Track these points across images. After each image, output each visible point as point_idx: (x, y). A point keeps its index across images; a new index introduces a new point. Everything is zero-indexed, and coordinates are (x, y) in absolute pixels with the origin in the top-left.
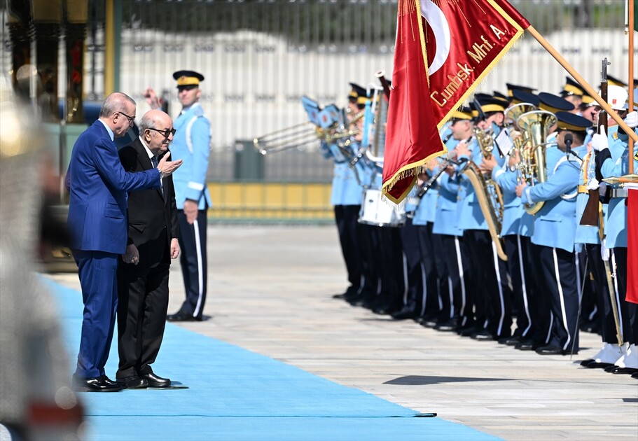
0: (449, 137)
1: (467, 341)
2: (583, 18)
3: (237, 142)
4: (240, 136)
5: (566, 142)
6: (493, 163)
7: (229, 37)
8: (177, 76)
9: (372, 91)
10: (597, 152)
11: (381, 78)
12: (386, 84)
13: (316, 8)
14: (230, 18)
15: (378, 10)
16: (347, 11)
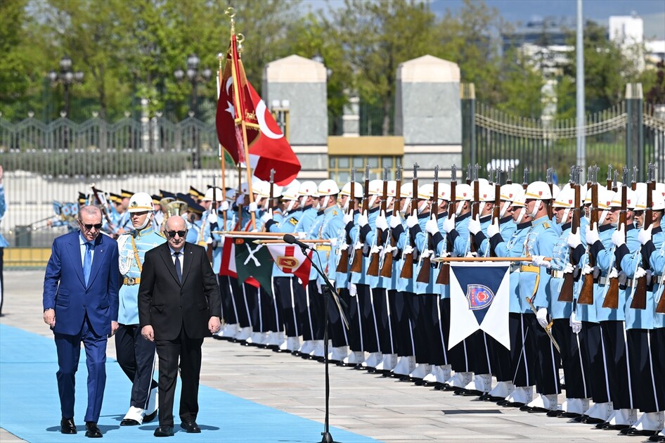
3: (16, 227)
4: (18, 224)
5: (191, 218)
7: (12, 174)
9: (89, 196)
10: (211, 224)
11: (93, 188)
12: (95, 191)
13: (57, 158)
14: (12, 164)
15: (90, 159)
16: (73, 160)
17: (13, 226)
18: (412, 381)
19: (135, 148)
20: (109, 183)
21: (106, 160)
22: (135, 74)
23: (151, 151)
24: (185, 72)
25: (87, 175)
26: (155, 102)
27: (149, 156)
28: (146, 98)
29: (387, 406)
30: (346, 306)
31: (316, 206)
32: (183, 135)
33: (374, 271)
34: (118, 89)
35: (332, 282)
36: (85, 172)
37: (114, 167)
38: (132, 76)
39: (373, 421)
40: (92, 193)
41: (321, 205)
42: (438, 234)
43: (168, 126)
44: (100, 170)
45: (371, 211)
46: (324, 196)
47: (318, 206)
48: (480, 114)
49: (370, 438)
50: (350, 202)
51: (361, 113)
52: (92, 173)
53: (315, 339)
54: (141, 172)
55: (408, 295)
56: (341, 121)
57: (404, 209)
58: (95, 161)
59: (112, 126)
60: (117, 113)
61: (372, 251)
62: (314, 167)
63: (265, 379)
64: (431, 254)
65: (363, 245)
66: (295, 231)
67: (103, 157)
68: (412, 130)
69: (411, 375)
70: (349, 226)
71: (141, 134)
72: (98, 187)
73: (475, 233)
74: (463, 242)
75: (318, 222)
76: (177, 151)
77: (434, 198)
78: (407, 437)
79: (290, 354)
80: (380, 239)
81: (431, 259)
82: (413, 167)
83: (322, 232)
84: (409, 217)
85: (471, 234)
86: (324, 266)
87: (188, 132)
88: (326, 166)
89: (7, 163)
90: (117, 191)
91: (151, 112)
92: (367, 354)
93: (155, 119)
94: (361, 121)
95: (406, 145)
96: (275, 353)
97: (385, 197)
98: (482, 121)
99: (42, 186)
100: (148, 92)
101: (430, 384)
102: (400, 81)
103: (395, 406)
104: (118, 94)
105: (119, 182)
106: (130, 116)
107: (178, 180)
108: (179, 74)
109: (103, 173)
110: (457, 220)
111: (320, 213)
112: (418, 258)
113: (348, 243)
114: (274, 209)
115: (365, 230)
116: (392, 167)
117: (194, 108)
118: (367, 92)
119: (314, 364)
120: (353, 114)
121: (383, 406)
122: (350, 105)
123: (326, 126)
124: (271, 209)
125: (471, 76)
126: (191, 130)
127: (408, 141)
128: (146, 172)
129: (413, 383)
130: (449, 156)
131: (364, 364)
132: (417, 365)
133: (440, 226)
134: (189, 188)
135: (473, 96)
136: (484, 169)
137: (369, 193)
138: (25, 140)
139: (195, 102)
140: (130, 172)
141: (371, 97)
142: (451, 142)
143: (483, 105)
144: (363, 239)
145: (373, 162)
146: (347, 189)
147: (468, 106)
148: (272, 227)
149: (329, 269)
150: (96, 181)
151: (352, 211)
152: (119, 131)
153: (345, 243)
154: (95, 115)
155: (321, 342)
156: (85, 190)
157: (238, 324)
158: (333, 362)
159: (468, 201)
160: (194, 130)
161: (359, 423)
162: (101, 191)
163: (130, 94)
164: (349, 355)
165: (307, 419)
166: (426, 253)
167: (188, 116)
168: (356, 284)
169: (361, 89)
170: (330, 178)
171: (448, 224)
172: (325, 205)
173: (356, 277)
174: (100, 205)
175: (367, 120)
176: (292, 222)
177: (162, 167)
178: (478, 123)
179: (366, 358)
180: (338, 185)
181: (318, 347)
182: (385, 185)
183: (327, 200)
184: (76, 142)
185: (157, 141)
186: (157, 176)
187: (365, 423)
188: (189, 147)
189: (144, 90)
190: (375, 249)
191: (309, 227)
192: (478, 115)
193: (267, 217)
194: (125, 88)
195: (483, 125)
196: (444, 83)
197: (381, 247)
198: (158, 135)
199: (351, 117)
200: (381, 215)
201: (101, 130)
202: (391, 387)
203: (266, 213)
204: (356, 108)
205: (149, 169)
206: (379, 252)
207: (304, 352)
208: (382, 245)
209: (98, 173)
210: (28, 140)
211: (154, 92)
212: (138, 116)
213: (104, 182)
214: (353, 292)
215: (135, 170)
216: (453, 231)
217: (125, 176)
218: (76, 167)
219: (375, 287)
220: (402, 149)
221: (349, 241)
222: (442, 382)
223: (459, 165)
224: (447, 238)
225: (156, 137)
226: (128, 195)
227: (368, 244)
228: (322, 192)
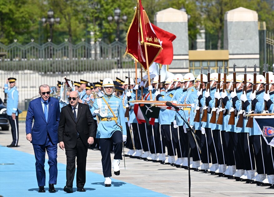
0: (85, 94)
3: (25, 100)
4: (26, 98)
5: (117, 94)
7: (23, 72)
8: (9, 79)
9: (63, 83)
10: (128, 97)
11: (65, 78)
12: (67, 80)
13: (46, 63)
14: (23, 66)
15: (63, 64)
16: (55, 64)
17: (23, 99)
18: (235, 179)
19: (87, 57)
20: (74, 76)
21: (72, 64)
22: (87, 19)
23: (96, 59)
24: (113, 17)
25: (62, 72)
26: (98, 33)
27: (95, 62)
28: (93, 32)
29: (221, 192)
30: (199, 139)
31: (182, 87)
32: (112, 50)
33: (213, 121)
34: (78, 27)
35: (192, 127)
36: (61, 70)
37: (76, 68)
38: (85, 20)
40: (64, 81)
41: (185, 86)
42: (247, 101)
43: (105, 46)
44: (69, 69)
45: (212, 89)
46: (187, 82)
47: (184, 87)
48: (269, 38)
50: (200, 85)
51: (206, 38)
52: (65, 71)
53: (183, 157)
54: (90, 70)
55: (232, 133)
56: (196, 42)
57: (229, 88)
58: (66, 65)
59: (75, 46)
60: (78, 39)
61: (212, 110)
62: (182, 67)
63: (157, 178)
64: (244, 112)
65: (207, 107)
66: (172, 100)
67: (71, 63)
68: (233, 47)
69: (234, 176)
70: (200, 97)
71: (90, 50)
72: (68, 78)
73: (267, 100)
74: (260, 105)
75: (183, 95)
76: (109, 59)
77: (245, 82)
79: (170, 165)
80: (217, 104)
81: (244, 115)
82: (233, 66)
83: (186, 100)
84: (232, 92)
85: (265, 101)
86: (187, 118)
87: (115, 49)
88: (188, 66)
89: (20, 66)
90: (78, 80)
91: (96, 39)
92: (211, 164)
93: (98, 43)
94: (206, 42)
95: (230, 54)
97: (219, 81)
98: (270, 42)
99: (39, 78)
100: (94, 28)
101: (244, 180)
102: (226, 21)
103: (225, 192)
104: (78, 29)
105: (79, 76)
106: (85, 41)
107: (110, 74)
108: (110, 18)
109: (71, 71)
110: (257, 94)
111: (185, 90)
112: (237, 114)
113: (199, 107)
114: (161, 89)
115: (208, 99)
116: (223, 66)
117: (118, 36)
118: (209, 27)
119: (183, 170)
120: (202, 39)
121: (219, 192)
122: (200, 34)
123: (187, 45)
124: (159, 89)
125: (264, 18)
126: (117, 48)
127: (231, 53)
128: (93, 70)
129: (235, 180)
130: (253, 60)
131: (209, 170)
132: (237, 170)
133: (248, 97)
134: (116, 78)
135: (265, 29)
136: (271, 67)
137: (210, 80)
138: (29, 54)
139: (118, 33)
140: (85, 70)
141: (211, 30)
142: (253, 53)
143: (270, 33)
144: (207, 104)
145: (212, 64)
146: (199, 78)
147: (262, 34)
148: (160, 98)
149: (190, 120)
150: (67, 75)
151: (201, 89)
152: (79, 48)
153: (198, 107)
154: (66, 40)
155: (186, 159)
156: (61, 80)
157: (142, 150)
158: (192, 169)
159: (263, 84)
160: (118, 48)
162: (69, 80)
163: (84, 29)
164: (201, 165)
166: (241, 112)
167: (115, 40)
169: (205, 25)
170: (190, 72)
171: (253, 96)
172: (187, 86)
173: (204, 124)
174: (69, 88)
175: (209, 42)
176: (171, 96)
177: (102, 67)
178: (268, 43)
179: (210, 167)
180: (194, 76)
181: (185, 161)
182: (219, 75)
183: (188, 83)
184: (56, 55)
185: (99, 54)
186: (99, 72)
188: (115, 57)
189: (92, 27)
190: (214, 109)
191: (179, 98)
192: (268, 38)
193: (157, 93)
194: (82, 26)
195: (270, 44)
196: (250, 22)
197: (217, 108)
198: (99, 51)
199: (201, 40)
200: (217, 91)
201: (69, 49)
202: (224, 182)
203: (157, 91)
204: (203, 36)
205: (95, 69)
206: (216, 111)
207: (177, 164)
208: (218, 107)
209: (68, 71)
210: (31, 54)
211: (97, 28)
212: (89, 40)
213: (71, 76)
214: (203, 132)
215: (88, 69)
216: (255, 99)
217: (82, 72)
218: (57, 68)
219: (214, 129)
220: (228, 57)
221: (200, 105)
222: (250, 179)
223: (258, 65)
224: (252, 103)
225: (98, 52)
226: (84, 82)
227: (210, 107)
228: (186, 80)
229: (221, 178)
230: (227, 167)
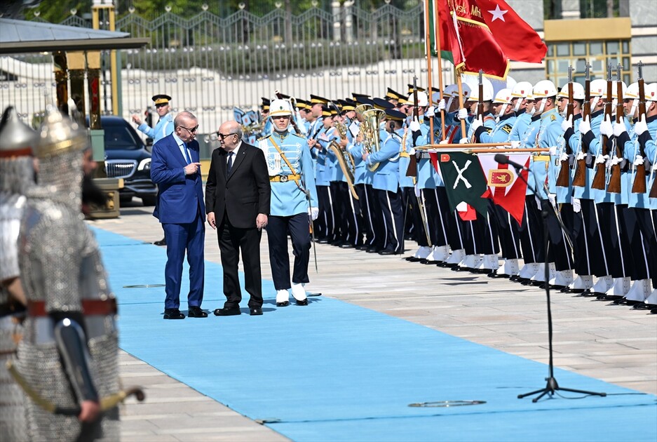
0: (321, 127)
1: (337, 248)
2: (396, 52)
5: (390, 127)
6: (347, 141)
7: (186, 72)
8: (154, 98)
10: (413, 132)
13: (236, 52)
14: (185, 60)
15: (274, 54)
16: (255, 55)
18: (649, 309)
21: (292, 52)
23: (343, 40)
25: (272, 72)
27: (341, 46)
29: (620, 340)
31: (530, 111)
33: (599, 184)
35: (552, 197)
36: (269, 69)
39: (603, 359)
41: (537, 110)
43: (362, 15)
45: (593, 115)
46: (541, 99)
47: (533, 111)
49: (601, 381)
52: (277, 71)
54: (332, 64)
59: (298, 17)
61: (597, 161)
63: (480, 312)
65: (586, 155)
67: (289, 53)
68: (639, 10)
69: (646, 302)
70: (569, 134)
78: (643, 378)
79: (508, 279)
80: (605, 147)
83: (540, 140)
84: (637, 123)
86: (543, 178)
89: (180, 60)
90: (306, 96)
96: (490, 280)
97: (610, 99)
99: (220, 84)
103: (628, 340)
106: (319, 6)
107: (375, 77)
109: (290, 67)
111: (535, 118)
113: (567, 153)
114: (484, 114)
115: (587, 138)
120: (573, 10)
121: (615, 340)
124: (480, 116)
126: (388, 19)
128: (338, 64)
129: (649, 311)
131: (592, 290)
132: (653, 290)
137: (591, 95)
138: (199, 32)
140: (321, 65)
144: (586, 147)
146: (565, 91)
148: (483, 135)
149: (548, 181)
151: (571, 116)
152: (306, 22)
153: (565, 154)
154: (279, 5)
161: (589, 363)
164: (575, 280)
165: (529, 360)
167: (384, 3)
168: (580, 199)
172: (541, 109)
173: (579, 191)
176: (506, 130)
181: (540, 270)
183: (544, 102)
184: (257, 32)
185: (350, 28)
187: (595, 363)
190: (600, 159)
193: (477, 124)
197: (607, 156)
198: (351, 22)
201: (285, 23)
202: (623, 317)
203: (475, 120)
206: (605, 162)
207: (523, 276)
208: (608, 154)
209: (283, 70)
210: (203, 31)
212: (327, 0)
214: (577, 208)
215: (326, 63)
219: (602, 201)
225: (349, 25)
226: (319, 101)
227: (592, 153)
228: (538, 95)
229: (620, 307)
230: (632, 282)
